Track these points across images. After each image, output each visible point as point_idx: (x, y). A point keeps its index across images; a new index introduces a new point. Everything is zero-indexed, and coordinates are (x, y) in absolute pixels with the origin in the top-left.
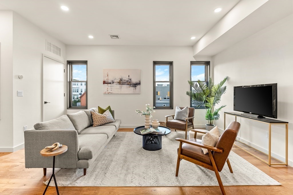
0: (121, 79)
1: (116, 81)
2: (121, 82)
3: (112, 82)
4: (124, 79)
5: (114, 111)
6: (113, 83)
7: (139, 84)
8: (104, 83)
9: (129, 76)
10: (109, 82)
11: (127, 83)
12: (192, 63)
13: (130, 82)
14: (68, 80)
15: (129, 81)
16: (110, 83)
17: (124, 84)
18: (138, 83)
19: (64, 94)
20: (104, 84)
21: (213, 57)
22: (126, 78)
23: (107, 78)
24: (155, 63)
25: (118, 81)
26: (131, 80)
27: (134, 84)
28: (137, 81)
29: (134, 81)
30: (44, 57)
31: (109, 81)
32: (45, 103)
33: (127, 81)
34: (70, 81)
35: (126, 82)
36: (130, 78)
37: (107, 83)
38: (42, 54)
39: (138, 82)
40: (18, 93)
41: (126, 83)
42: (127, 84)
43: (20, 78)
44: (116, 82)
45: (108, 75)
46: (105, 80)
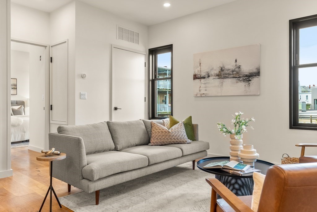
0: (222, 69)
1: (213, 73)
2: (222, 74)
3: (207, 76)
4: (227, 67)
5: (197, 125)
6: (209, 76)
7: (257, 74)
8: (195, 77)
9: (236, 61)
10: (202, 76)
11: (233, 74)
13: (237, 73)
14: (151, 78)
15: (237, 69)
16: (204, 78)
17: (227, 77)
18: (255, 73)
19: (145, 98)
20: (194, 79)
22: (230, 65)
23: (199, 69)
24: (295, 23)
25: (217, 72)
26: (239, 67)
27: (246, 76)
28: (251, 68)
29: (246, 69)
30: (113, 49)
31: (203, 74)
32: (116, 109)
33: (233, 71)
34: (153, 78)
35: (231, 73)
36: (238, 63)
37: (199, 78)
38: (112, 45)
39: (255, 71)
40: (81, 95)
41: (230, 74)
42: (232, 76)
43: (83, 77)
44: (213, 75)
45: (200, 64)
46: (196, 73)
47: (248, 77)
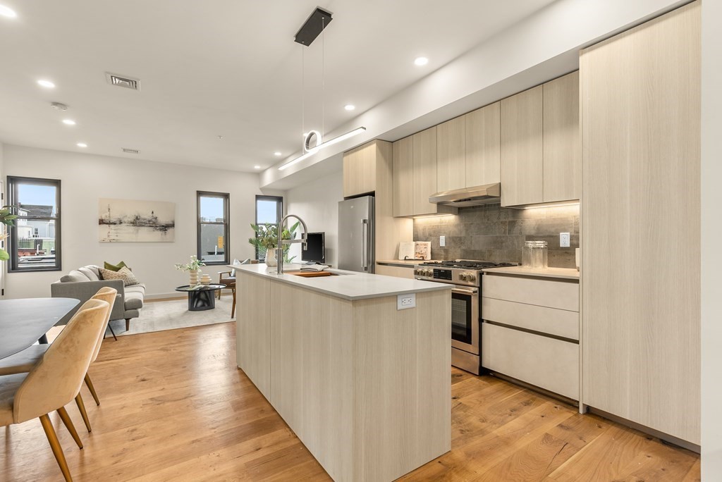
0: (137, 218)
1: (126, 220)
2: (137, 222)
3: (118, 222)
4: (143, 217)
6: (121, 223)
7: (173, 225)
8: (101, 222)
9: (153, 213)
10: (111, 222)
11: (150, 223)
12: (258, 197)
13: (154, 223)
15: (154, 220)
16: (115, 224)
17: (143, 226)
20: (100, 224)
21: (286, 191)
22: (146, 215)
23: (107, 214)
24: (200, 194)
25: (132, 219)
26: (156, 218)
27: (163, 226)
28: (167, 221)
29: (163, 220)
31: (113, 220)
33: (149, 221)
36: (155, 215)
37: (107, 224)
39: (171, 223)
41: (147, 223)
42: (148, 225)
44: (127, 222)
45: (109, 209)
46: (103, 217)
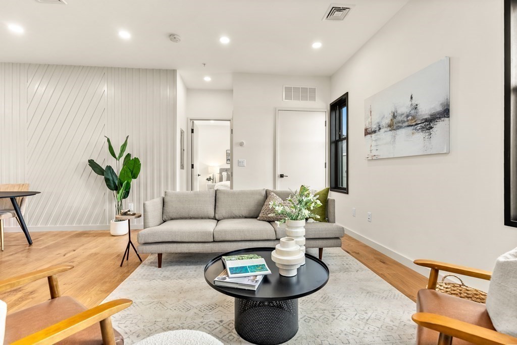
0: (394, 115)
1: (384, 123)
2: (394, 125)
3: (377, 129)
4: (400, 111)
6: (380, 129)
8: (367, 132)
9: (412, 98)
10: (373, 130)
11: (408, 121)
13: (414, 117)
15: (413, 112)
16: (375, 132)
17: (400, 127)
18: (439, 113)
20: (365, 135)
22: (404, 108)
23: (370, 120)
25: (388, 121)
26: (416, 108)
27: (426, 120)
28: (433, 106)
29: (426, 109)
30: (278, 112)
31: (374, 127)
33: (407, 116)
35: (405, 119)
36: (414, 102)
37: (370, 133)
38: (275, 108)
40: (239, 162)
41: (404, 122)
42: (406, 124)
44: (385, 126)
45: (371, 112)
46: (367, 125)
47: (428, 123)
